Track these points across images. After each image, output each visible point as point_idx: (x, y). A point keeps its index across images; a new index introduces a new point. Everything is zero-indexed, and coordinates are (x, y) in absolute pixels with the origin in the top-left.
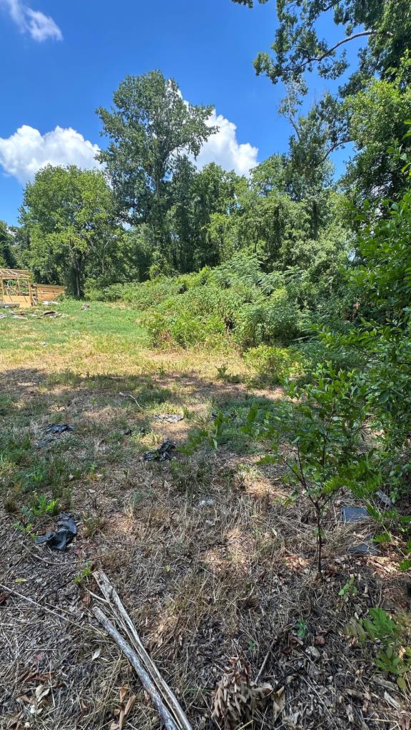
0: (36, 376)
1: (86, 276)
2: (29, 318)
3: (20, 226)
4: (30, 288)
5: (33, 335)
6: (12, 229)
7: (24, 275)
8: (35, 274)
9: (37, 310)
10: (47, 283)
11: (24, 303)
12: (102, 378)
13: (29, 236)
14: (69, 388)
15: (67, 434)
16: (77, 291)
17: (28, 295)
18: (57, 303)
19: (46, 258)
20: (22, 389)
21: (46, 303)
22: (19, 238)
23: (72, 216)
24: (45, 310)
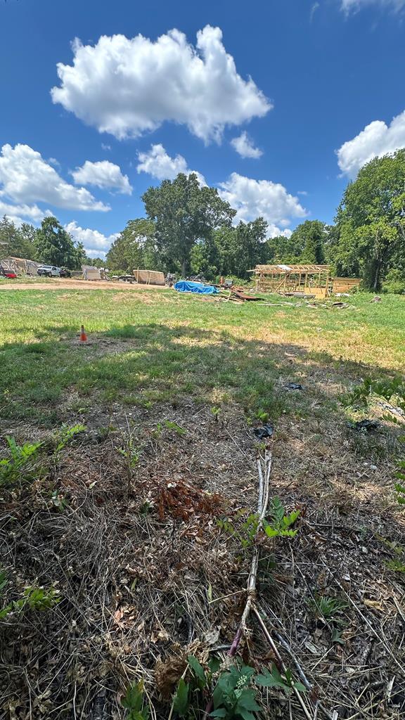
0: (300, 352)
1: (391, 267)
2: (320, 307)
3: (335, 225)
4: (328, 281)
5: (316, 322)
6: (327, 229)
7: (326, 269)
8: (338, 268)
9: (329, 301)
10: (346, 276)
11: (320, 294)
12: (349, 363)
13: (340, 233)
14: (318, 364)
15: (298, 390)
16: (374, 284)
17: (324, 287)
18: (348, 295)
19: (351, 252)
20: (286, 357)
21: (339, 295)
22: (332, 235)
23: (387, 205)
24: (335, 301)
